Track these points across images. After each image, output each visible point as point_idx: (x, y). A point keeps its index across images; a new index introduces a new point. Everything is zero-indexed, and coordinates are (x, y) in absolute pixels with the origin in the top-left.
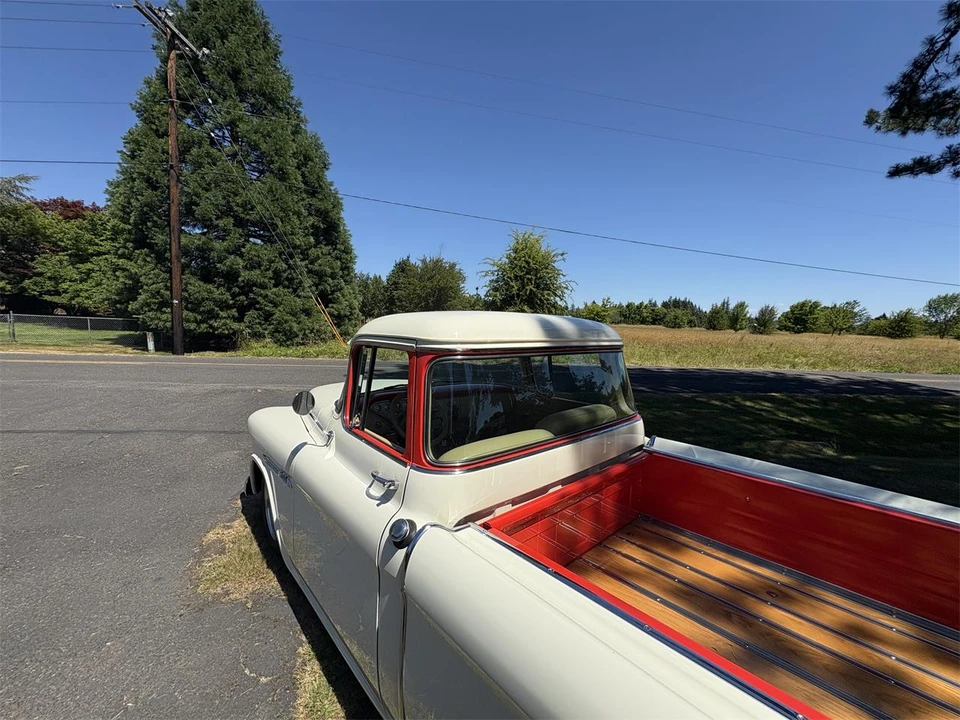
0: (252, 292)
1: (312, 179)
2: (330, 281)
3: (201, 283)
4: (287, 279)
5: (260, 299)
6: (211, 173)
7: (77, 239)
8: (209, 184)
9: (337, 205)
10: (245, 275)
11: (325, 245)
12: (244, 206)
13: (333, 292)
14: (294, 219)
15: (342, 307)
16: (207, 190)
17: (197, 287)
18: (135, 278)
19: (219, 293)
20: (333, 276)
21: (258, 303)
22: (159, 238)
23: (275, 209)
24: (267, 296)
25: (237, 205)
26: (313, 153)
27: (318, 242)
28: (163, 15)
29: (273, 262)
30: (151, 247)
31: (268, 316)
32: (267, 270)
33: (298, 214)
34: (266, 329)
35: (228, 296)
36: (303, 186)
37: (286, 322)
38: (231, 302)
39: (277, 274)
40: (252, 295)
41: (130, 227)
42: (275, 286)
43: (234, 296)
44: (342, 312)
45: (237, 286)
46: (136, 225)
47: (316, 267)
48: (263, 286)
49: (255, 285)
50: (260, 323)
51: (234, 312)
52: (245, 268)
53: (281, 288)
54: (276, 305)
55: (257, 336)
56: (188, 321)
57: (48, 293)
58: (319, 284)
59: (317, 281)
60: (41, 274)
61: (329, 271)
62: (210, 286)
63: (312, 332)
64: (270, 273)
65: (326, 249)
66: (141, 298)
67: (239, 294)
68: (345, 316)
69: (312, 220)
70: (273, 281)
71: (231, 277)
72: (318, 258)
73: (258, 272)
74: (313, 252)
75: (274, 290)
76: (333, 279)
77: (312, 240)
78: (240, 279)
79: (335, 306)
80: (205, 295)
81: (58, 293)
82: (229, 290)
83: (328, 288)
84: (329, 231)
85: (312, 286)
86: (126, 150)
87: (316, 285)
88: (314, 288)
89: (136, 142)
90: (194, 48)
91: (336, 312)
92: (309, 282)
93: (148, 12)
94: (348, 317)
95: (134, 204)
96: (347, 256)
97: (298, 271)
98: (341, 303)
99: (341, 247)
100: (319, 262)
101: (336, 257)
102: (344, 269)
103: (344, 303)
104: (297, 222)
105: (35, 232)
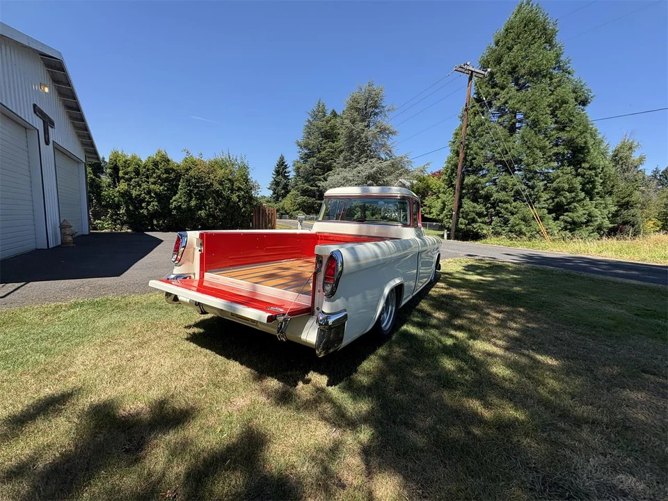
0: (498, 206)
2: (568, 194)
3: (471, 203)
4: (527, 196)
5: (502, 211)
9: (587, 131)
10: (495, 196)
11: (568, 166)
12: (501, 153)
13: (569, 204)
15: (579, 214)
16: (482, 149)
17: (468, 204)
19: (480, 208)
20: (570, 191)
21: (501, 213)
22: (456, 181)
24: (507, 208)
25: (498, 153)
27: (560, 165)
30: (452, 186)
31: (506, 222)
32: (511, 191)
33: (542, 149)
34: (504, 230)
35: (484, 209)
37: (518, 225)
38: (485, 213)
39: (518, 193)
40: (497, 208)
41: (447, 178)
42: (515, 201)
43: (487, 209)
44: (576, 219)
45: (490, 203)
46: (449, 176)
47: (554, 185)
48: (506, 202)
49: (501, 202)
50: (501, 226)
51: (486, 219)
52: (497, 191)
53: (518, 202)
54: (513, 214)
55: (497, 234)
56: (461, 224)
57: (427, 214)
58: (556, 197)
59: (553, 195)
60: (425, 205)
61: (566, 186)
62: (475, 204)
64: (512, 193)
65: (568, 169)
66: (444, 212)
67: (491, 208)
68: (582, 223)
70: (513, 198)
71: (487, 197)
72: (558, 177)
73: (504, 193)
75: (514, 204)
77: (554, 164)
78: (492, 199)
79: (570, 214)
80: (471, 209)
81: (430, 213)
82: (485, 205)
83: (564, 200)
84: (576, 155)
85: (548, 200)
86: (452, 140)
87: (553, 198)
88: (551, 201)
89: (457, 134)
90: (483, 72)
91: (569, 220)
92: (545, 196)
93: (460, 69)
94: (587, 223)
95: (450, 166)
96: (592, 172)
97: (536, 190)
98: (577, 212)
99: (586, 165)
100: (558, 180)
101: (578, 175)
102: (588, 183)
103: (581, 211)
104: (541, 154)
105: (428, 186)
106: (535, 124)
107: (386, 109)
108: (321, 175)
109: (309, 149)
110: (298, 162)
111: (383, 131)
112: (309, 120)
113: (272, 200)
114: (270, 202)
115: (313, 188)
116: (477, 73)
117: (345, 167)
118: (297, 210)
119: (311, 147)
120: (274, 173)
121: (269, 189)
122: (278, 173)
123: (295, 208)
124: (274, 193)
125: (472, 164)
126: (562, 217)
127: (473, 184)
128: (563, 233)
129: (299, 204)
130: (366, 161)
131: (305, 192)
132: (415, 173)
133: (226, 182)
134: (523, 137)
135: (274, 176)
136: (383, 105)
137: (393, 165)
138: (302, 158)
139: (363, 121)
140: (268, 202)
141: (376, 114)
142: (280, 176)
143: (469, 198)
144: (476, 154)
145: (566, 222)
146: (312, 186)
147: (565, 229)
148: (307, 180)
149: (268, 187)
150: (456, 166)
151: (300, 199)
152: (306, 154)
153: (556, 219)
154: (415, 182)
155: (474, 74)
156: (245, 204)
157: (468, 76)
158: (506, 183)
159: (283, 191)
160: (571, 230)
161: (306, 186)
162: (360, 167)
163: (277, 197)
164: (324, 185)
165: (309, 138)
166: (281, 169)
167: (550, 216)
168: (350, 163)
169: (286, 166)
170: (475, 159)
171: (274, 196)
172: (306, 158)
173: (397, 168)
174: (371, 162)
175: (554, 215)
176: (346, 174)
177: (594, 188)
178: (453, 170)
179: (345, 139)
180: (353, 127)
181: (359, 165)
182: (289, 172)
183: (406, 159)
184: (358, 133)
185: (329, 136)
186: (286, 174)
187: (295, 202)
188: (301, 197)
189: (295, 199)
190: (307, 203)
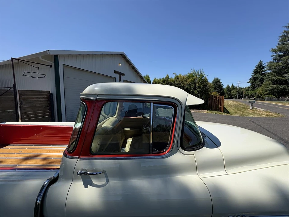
109: (283, 52)
110: (272, 62)
112: (285, 32)
113: (250, 89)
114: (248, 90)
115: (285, 78)
118: (267, 94)
119: (285, 49)
120: (253, 73)
121: (248, 83)
122: (256, 72)
123: (265, 93)
124: (252, 85)
129: (269, 91)
131: (275, 82)
133: (192, 84)
135: (253, 75)
138: (275, 59)
140: (247, 90)
142: (258, 74)
146: (283, 76)
148: (279, 74)
149: (248, 81)
152: (280, 56)
159: (259, 83)
161: (278, 77)
163: (253, 87)
166: (259, 69)
171: (252, 86)
172: (279, 59)
186: (263, 72)
187: (266, 89)
188: (273, 85)
189: (266, 87)
190: (278, 89)
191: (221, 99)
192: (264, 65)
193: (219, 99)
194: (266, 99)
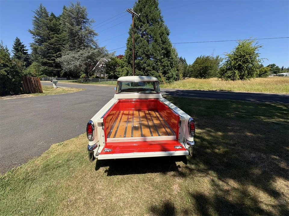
0: (148, 72)
1: (163, 39)
4: (156, 68)
5: (149, 74)
6: (140, 44)
7: (122, 63)
8: (140, 47)
9: (170, 45)
10: (147, 68)
12: (147, 51)
13: (167, 71)
14: (158, 52)
15: (170, 75)
16: (140, 49)
17: (137, 72)
18: (128, 71)
20: (168, 66)
21: (149, 75)
22: (132, 62)
23: (153, 50)
24: (151, 73)
25: (146, 51)
26: (165, 32)
27: (164, 57)
28: (131, 10)
29: (152, 64)
30: (130, 64)
32: (151, 66)
33: (159, 50)
36: (161, 42)
39: (153, 67)
40: (148, 73)
41: (127, 60)
42: (153, 70)
43: (144, 73)
44: (170, 76)
45: (145, 71)
47: (163, 64)
48: (150, 71)
49: (148, 70)
52: (147, 66)
57: (118, 75)
58: (164, 69)
59: (163, 68)
60: (117, 71)
61: (166, 65)
62: (140, 72)
63: (160, 82)
64: (152, 67)
65: (166, 59)
67: (145, 73)
68: (171, 77)
69: (163, 51)
71: (144, 69)
72: (164, 61)
73: (149, 67)
74: (162, 60)
76: (167, 67)
77: (162, 56)
78: (146, 69)
79: (168, 74)
80: (139, 74)
82: (143, 72)
83: (166, 69)
84: (168, 53)
85: (162, 69)
86: (127, 43)
87: (163, 69)
88: (162, 70)
89: (129, 40)
90: (137, 15)
91: (168, 76)
92: (161, 68)
93: (129, 11)
94: (172, 77)
95: (128, 55)
96: (172, 60)
97: (158, 66)
98: (169, 73)
99: (170, 57)
100: (164, 62)
101: (169, 61)
102: (171, 64)
103: (170, 73)
104: (159, 53)
105: (116, 63)
106: (156, 41)
107: (90, 20)
108: (54, 54)
109: (41, 37)
110: (34, 44)
111: (91, 32)
112: (35, 17)
115: (50, 61)
116: (135, 14)
117: (71, 50)
119: (42, 35)
120: (13, 50)
122: (17, 50)
123: (40, 74)
125: (137, 55)
126: (166, 75)
127: (138, 63)
128: (167, 81)
129: (42, 71)
130: (84, 49)
131: (45, 64)
132: (110, 56)
134: (153, 46)
135: (14, 52)
136: (88, 18)
137: (99, 51)
138: (36, 42)
139: (78, 25)
141: (84, 22)
142: (20, 53)
143: (137, 69)
144: (138, 50)
145: (167, 77)
146: (49, 60)
147: (167, 80)
148: (44, 56)
150: (131, 55)
151: (42, 68)
152: (39, 40)
153: (164, 76)
154: (110, 60)
155: (134, 15)
156: (13, 76)
157: (132, 15)
158: (149, 63)
159: (25, 63)
160: (169, 80)
161: (45, 60)
162: (81, 52)
164: (60, 60)
165: (38, 29)
167: (163, 75)
168: (74, 49)
169: (23, 45)
170: (138, 53)
172: (41, 42)
173: (101, 53)
174: (87, 49)
175: (164, 75)
176: (74, 55)
177: (173, 65)
178: (129, 57)
179: (68, 34)
180: (72, 28)
181: (81, 50)
182: (27, 50)
183: (105, 49)
184: (77, 32)
185: (54, 30)
186: (24, 51)
187: (39, 70)
188: (43, 67)
189: (38, 68)
190: (48, 70)
191: (37, 81)
192: (22, 44)
193: (34, 81)
194: (43, 79)
